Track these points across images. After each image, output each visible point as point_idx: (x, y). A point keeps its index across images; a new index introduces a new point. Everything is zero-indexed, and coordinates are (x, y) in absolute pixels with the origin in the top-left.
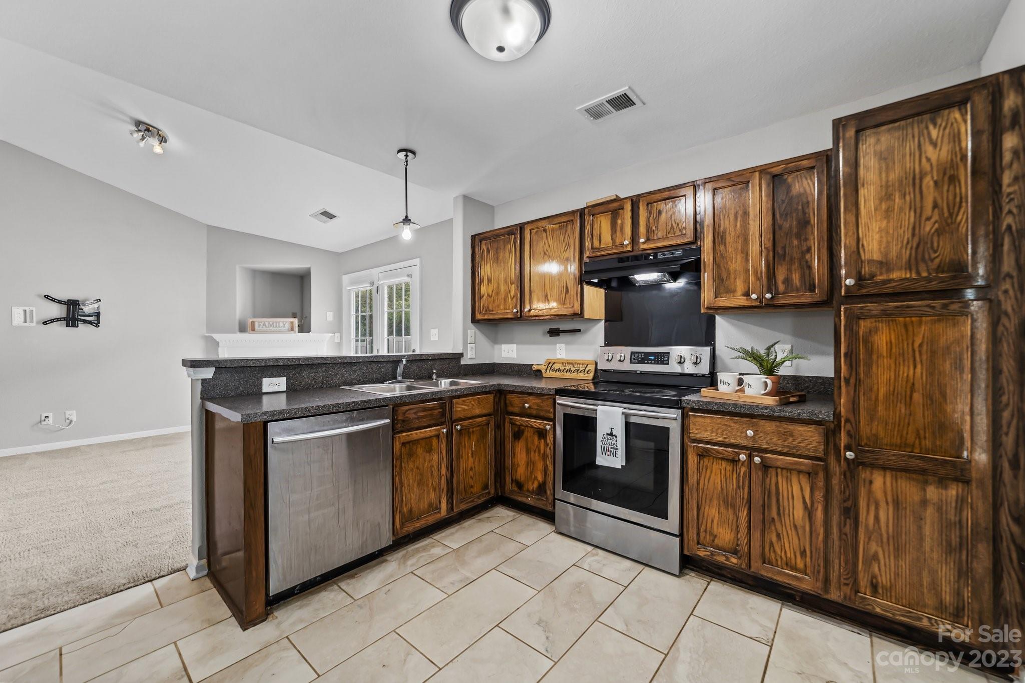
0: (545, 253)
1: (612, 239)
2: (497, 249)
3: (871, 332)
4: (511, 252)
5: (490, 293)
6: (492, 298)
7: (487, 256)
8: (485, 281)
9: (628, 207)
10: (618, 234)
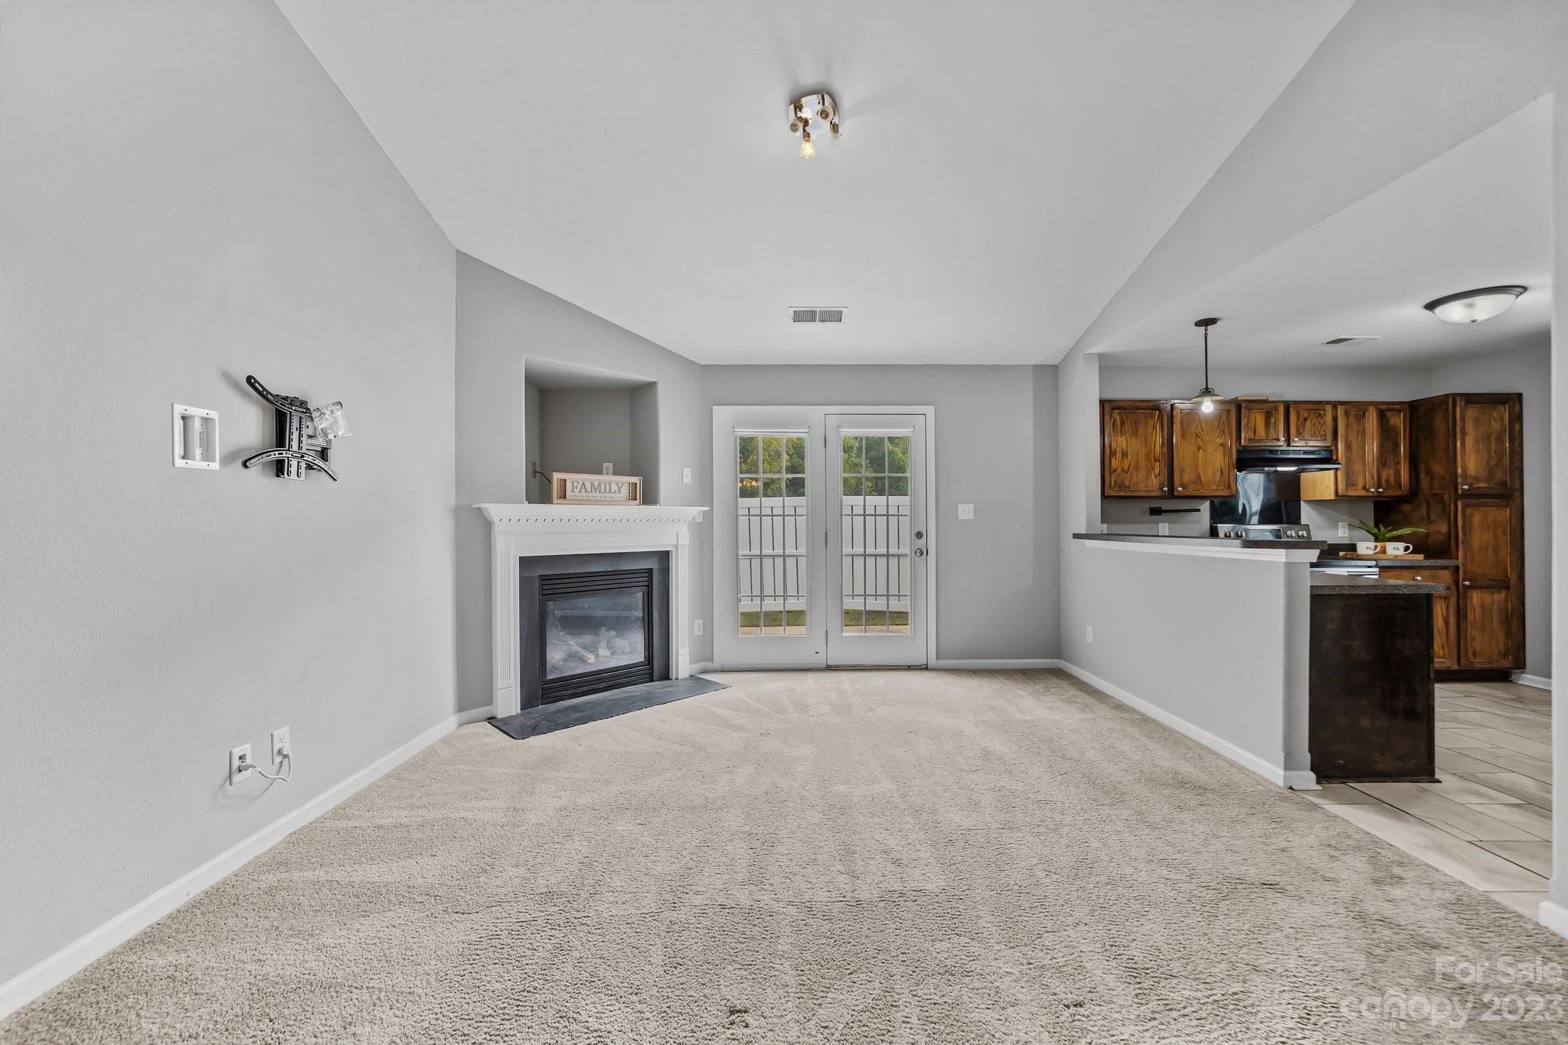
0: (1197, 436)
1: (1266, 433)
2: (1136, 422)
3: (1472, 515)
4: (1154, 427)
5: (1126, 468)
6: (1129, 473)
7: (1121, 427)
8: (1119, 455)
9: (1281, 409)
10: (1272, 430)
